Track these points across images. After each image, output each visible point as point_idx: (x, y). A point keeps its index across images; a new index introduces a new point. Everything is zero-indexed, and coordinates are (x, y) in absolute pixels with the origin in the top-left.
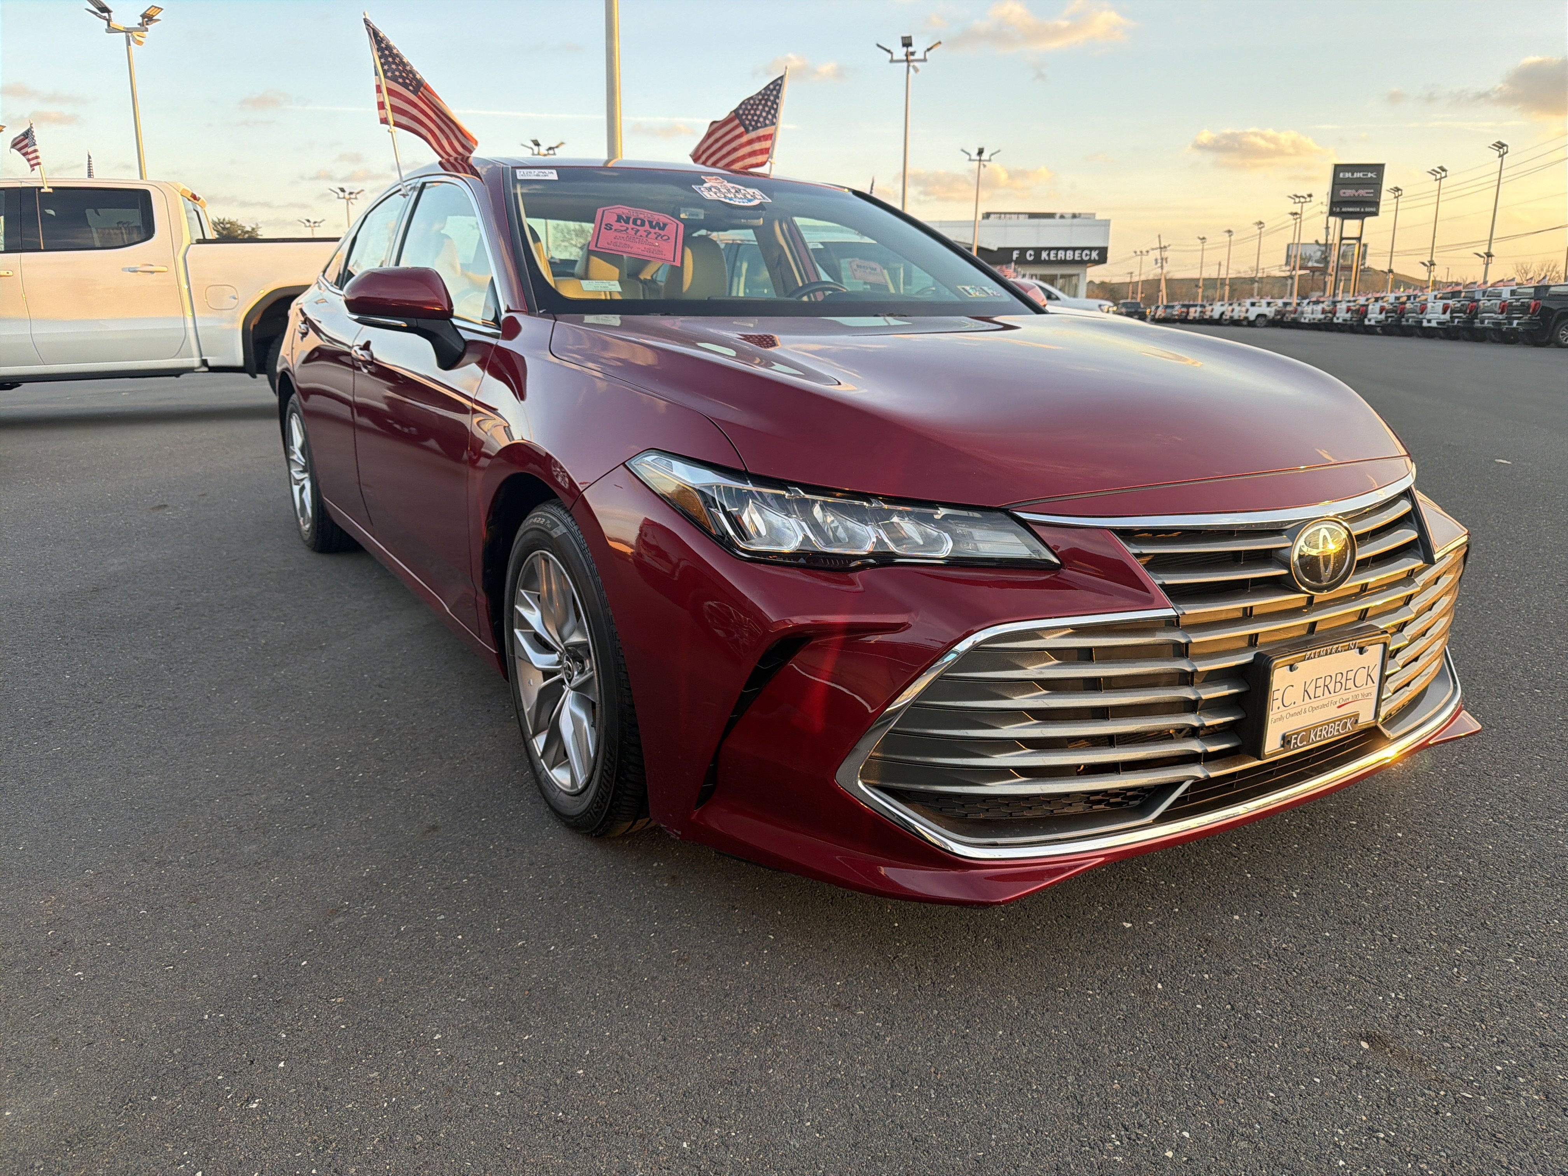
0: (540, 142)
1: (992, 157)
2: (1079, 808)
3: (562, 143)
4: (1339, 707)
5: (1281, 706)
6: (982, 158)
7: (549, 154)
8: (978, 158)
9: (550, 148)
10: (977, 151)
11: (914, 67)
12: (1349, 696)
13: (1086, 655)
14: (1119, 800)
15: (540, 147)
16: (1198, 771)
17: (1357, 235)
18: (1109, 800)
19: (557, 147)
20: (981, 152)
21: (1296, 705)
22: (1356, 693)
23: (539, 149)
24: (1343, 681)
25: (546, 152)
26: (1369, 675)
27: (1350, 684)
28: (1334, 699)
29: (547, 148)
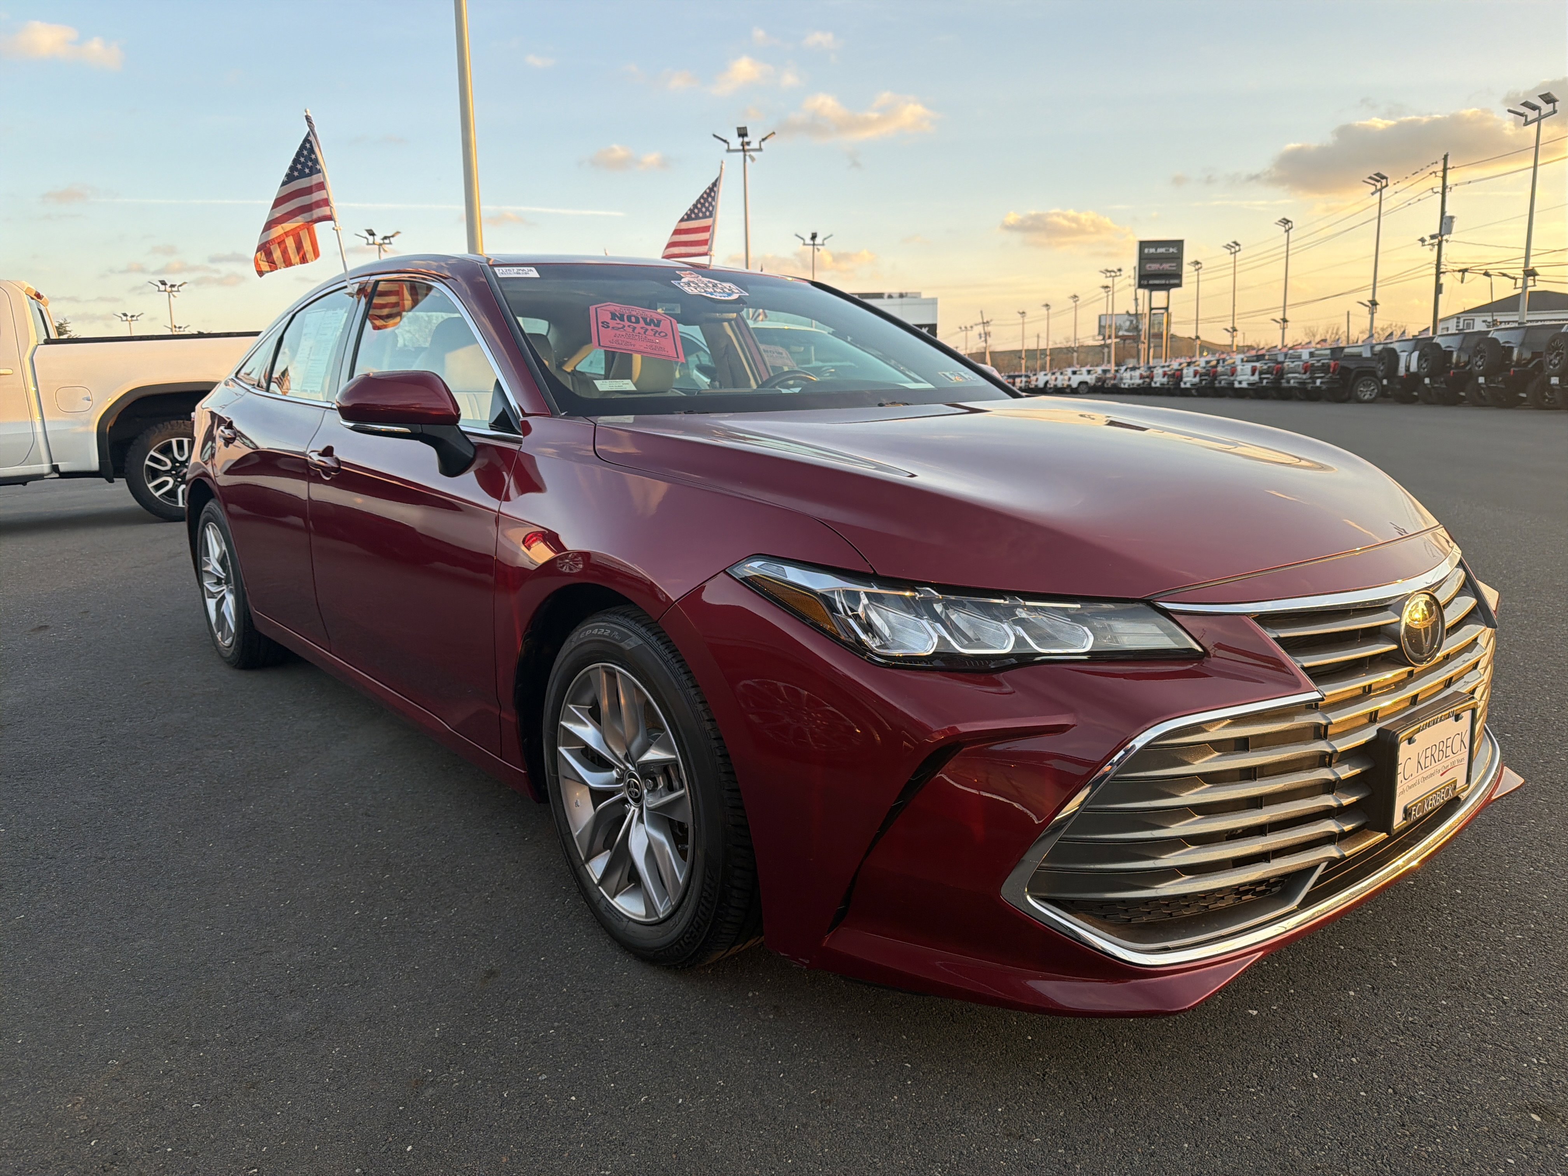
0: (375, 232)
1: (825, 242)
2: (1229, 901)
3: (398, 233)
4: (1442, 775)
5: (1403, 780)
6: (816, 242)
7: (384, 243)
8: (812, 242)
9: (385, 238)
10: (810, 236)
11: (750, 156)
12: (1447, 763)
13: (1243, 745)
14: (1263, 888)
15: (375, 237)
16: (1332, 851)
17: (1164, 305)
18: (1255, 889)
19: (393, 236)
20: (814, 237)
21: (1413, 777)
22: (1453, 760)
23: (374, 239)
24: (1444, 749)
25: (381, 242)
26: (1462, 741)
27: (1449, 752)
28: (1439, 767)
29: (382, 237)
